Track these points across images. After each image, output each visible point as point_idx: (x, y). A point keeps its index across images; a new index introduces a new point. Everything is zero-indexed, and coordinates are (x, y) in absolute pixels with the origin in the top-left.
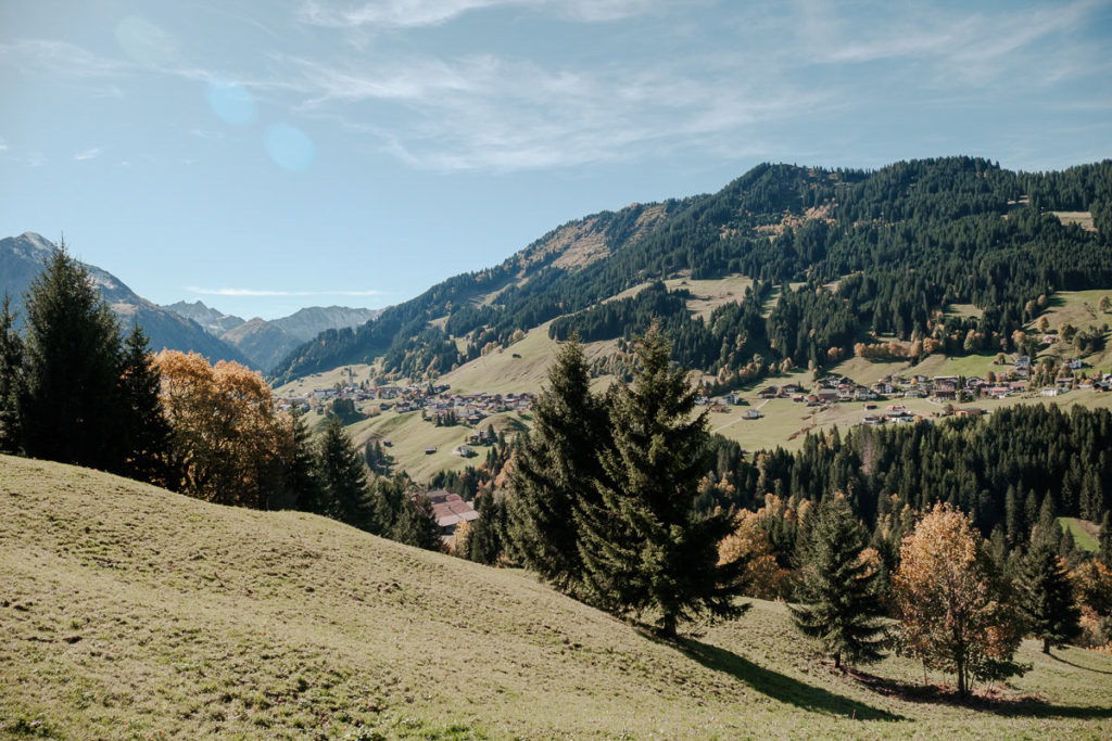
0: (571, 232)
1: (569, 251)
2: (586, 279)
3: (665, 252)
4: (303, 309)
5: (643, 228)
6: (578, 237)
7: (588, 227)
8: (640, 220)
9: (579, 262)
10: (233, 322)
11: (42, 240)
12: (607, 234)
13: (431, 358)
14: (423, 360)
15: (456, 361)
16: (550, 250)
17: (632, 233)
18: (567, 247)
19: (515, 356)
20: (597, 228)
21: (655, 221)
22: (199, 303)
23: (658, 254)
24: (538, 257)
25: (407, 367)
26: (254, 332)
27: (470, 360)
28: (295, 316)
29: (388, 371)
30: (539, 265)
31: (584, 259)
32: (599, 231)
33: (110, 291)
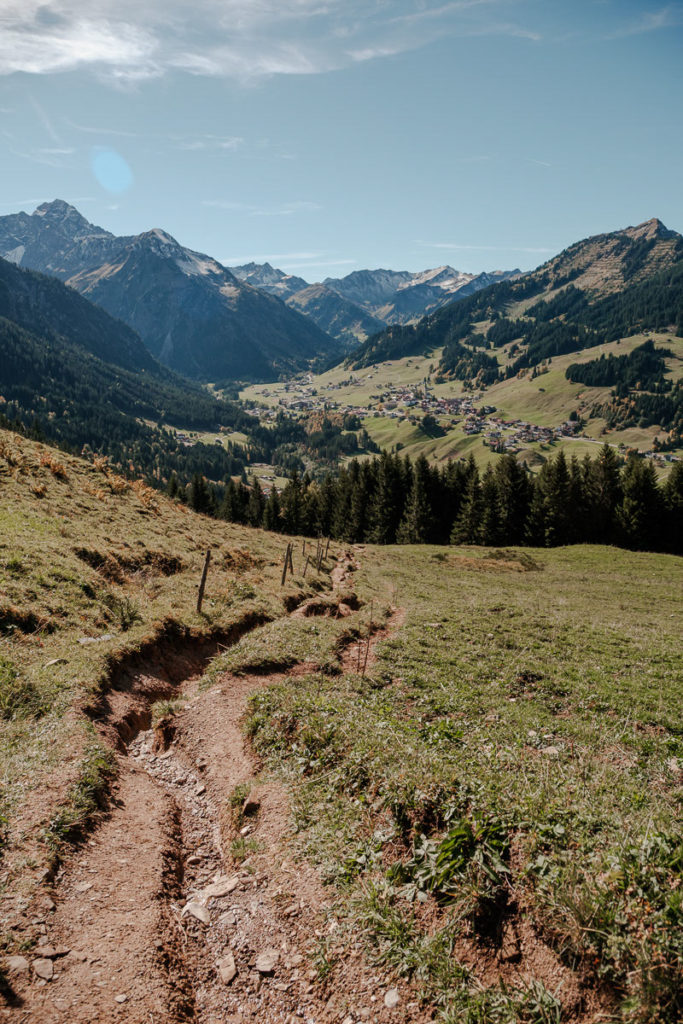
0: (595, 249)
1: (590, 269)
2: (600, 314)
3: (660, 309)
4: (354, 272)
5: (653, 265)
6: (600, 256)
7: (608, 247)
8: (652, 253)
9: (597, 286)
10: (297, 283)
11: (165, 235)
12: (623, 260)
13: (478, 369)
14: (473, 370)
15: (497, 377)
16: (575, 267)
17: (642, 267)
18: (589, 265)
19: (541, 390)
20: (617, 250)
21: (664, 257)
22: (267, 264)
23: (655, 309)
24: (563, 273)
25: (459, 372)
26: (317, 297)
27: (507, 378)
28: (347, 278)
29: (445, 372)
30: (564, 281)
31: (602, 282)
32: (617, 254)
33: (216, 275)
